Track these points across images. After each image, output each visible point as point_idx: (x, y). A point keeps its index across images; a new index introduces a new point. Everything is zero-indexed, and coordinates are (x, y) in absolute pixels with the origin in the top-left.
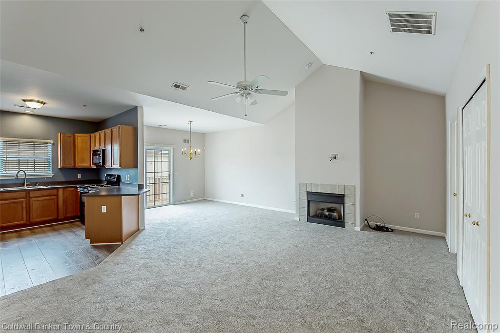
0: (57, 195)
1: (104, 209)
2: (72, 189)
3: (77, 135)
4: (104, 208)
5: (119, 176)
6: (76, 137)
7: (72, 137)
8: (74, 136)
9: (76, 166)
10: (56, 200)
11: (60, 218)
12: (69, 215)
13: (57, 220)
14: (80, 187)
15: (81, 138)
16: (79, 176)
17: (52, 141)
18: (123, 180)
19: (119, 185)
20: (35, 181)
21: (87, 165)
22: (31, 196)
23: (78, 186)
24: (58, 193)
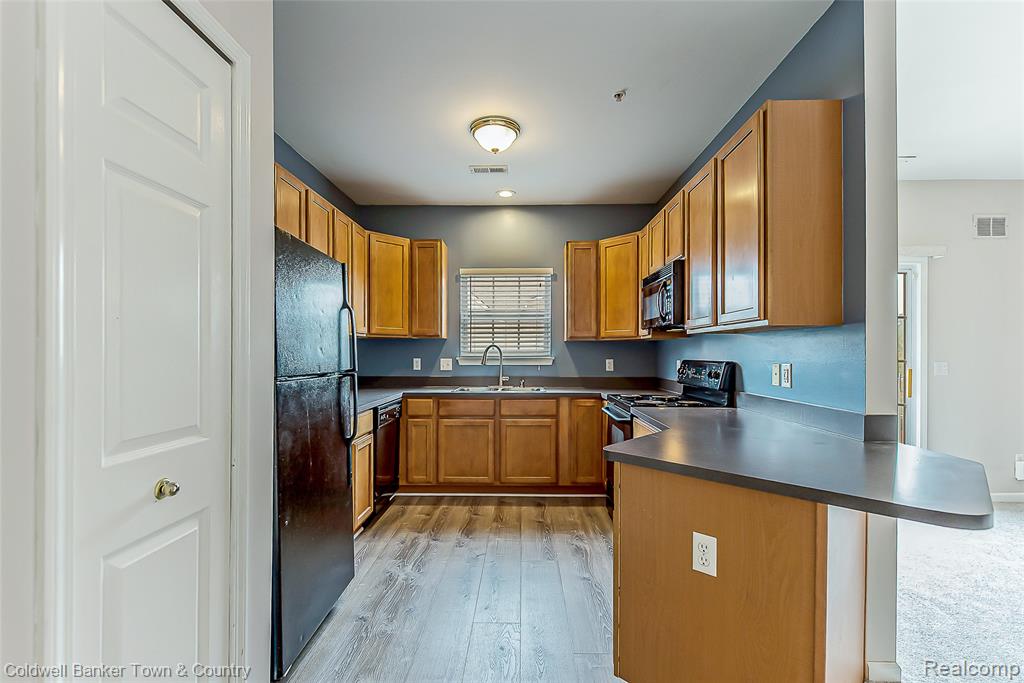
0: (556, 416)
1: (705, 555)
2: (590, 403)
3: (604, 243)
4: (704, 548)
5: (733, 369)
6: (602, 249)
7: (593, 251)
8: (597, 247)
9: (602, 334)
10: (553, 428)
11: (561, 484)
12: (582, 479)
13: (554, 487)
14: (609, 399)
15: (613, 248)
16: (609, 365)
17: (551, 270)
18: (750, 385)
19: (732, 404)
20: (517, 374)
21: (626, 331)
22: (503, 412)
23: (604, 395)
24: (558, 411)
